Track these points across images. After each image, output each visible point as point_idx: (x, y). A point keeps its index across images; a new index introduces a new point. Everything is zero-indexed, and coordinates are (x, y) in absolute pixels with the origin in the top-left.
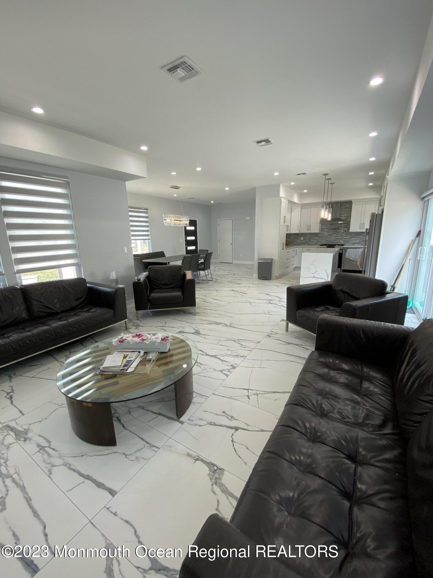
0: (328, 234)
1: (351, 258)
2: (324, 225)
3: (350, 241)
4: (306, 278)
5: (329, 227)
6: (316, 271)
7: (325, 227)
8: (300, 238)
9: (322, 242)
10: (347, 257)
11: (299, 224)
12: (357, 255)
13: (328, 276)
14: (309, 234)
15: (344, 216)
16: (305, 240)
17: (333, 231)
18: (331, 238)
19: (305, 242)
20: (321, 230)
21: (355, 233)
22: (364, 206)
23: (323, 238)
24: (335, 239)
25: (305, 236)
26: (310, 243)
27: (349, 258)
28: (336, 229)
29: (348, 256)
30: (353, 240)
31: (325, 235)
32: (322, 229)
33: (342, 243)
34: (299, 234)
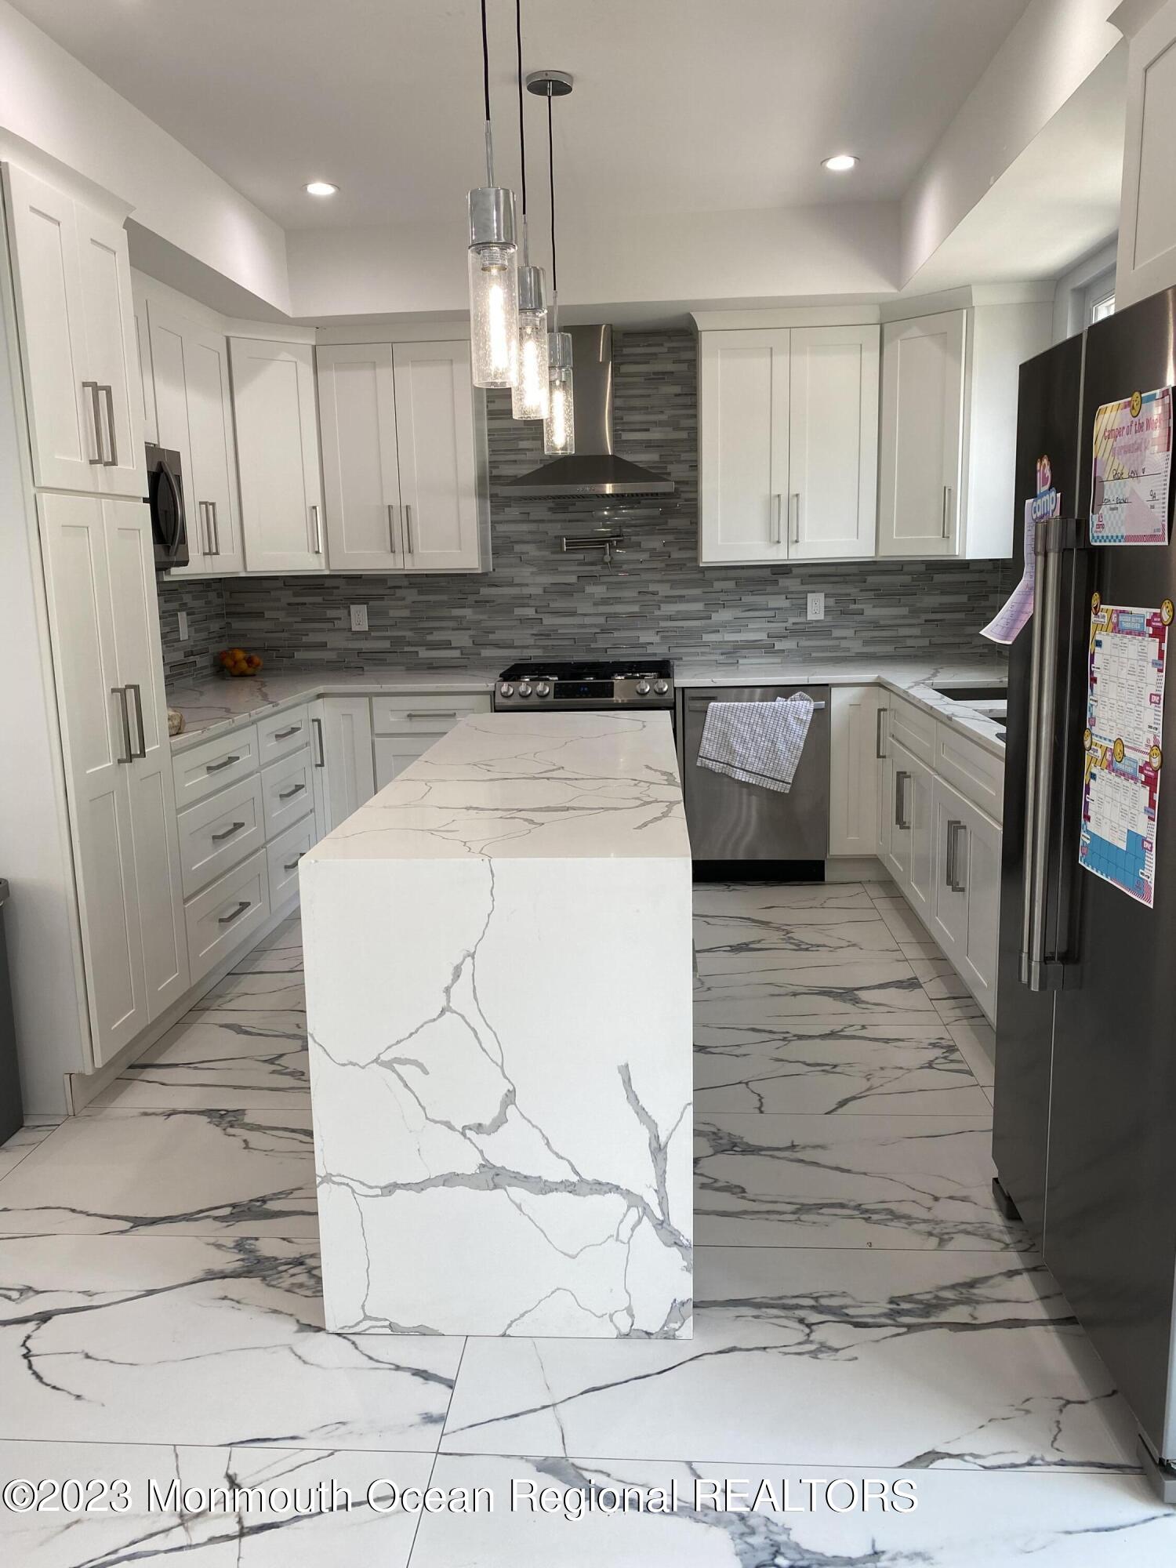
0: (547, 579)
1: (741, 776)
2: (513, 512)
3: (706, 638)
4: (391, 1188)
5: (555, 529)
6: (510, 1097)
7: (525, 527)
8: (340, 613)
9: (511, 647)
10: (710, 764)
11: (317, 501)
12: (781, 746)
13: (658, 1151)
14: (405, 583)
15: (649, 445)
16: (385, 628)
17: (580, 556)
18: (573, 614)
19: (386, 644)
20: (496, 552)
21: (732, 573)
22: (780, 361)
23: (518, 611)
24: (601, 620)
25: (381, 597)
26: (424, 653)
27: (729, 771)
28: (600, 542)
29: (714, 756)
30: (724, 626)
31: (526, 591)
32: (500, 547)
33: (650, 650)
34: (328, 583)
